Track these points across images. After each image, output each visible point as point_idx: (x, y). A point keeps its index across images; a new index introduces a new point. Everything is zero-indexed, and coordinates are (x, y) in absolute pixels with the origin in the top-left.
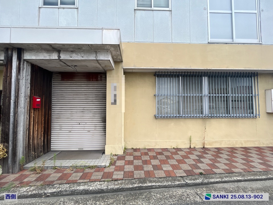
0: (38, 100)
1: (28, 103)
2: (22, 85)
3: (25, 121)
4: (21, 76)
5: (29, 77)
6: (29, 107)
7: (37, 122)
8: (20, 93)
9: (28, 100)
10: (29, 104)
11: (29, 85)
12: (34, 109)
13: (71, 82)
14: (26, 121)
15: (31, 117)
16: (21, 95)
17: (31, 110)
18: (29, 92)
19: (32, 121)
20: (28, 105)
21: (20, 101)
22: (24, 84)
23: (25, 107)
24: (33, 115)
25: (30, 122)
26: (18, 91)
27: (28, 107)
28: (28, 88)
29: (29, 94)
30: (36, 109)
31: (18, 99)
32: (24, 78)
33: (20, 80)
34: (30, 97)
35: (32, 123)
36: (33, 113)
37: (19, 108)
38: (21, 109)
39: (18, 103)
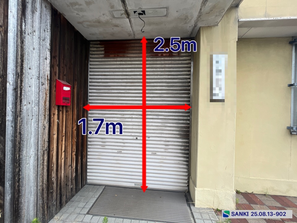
0: (66, 89)
1: (46, 94)
2: (32, 49)
3: (40, 134)
4: (29, 27)
5: (48, 35)
6: (48, 103)
7: (64, 135)
8: (25, 65)
9: (47, 86)
10: (48, 95)
11: (48, 54)
12: (59, 107)
13: (121, 59)
14: (43, 134)
15: (52, 125)
16: (30, 71)
17: (53, 109)
18: (48, 69)
19: (55, 132)
20: (46, 98)
21: (27, 86)
22: (36, 46)
23: (39, 101)
24: (56, 120)
25: (51, 134)
26: (22, 61)
27: (45, 103)
28: (46, 59)
29: (49, 73)
30: (63, 106)
31: (21, 81)
32: (37, 33)
33: (25, 33)
34: (51, 81)
35: (55, 136)
36: (56, 117)
37: (24, 102)
38: (29, 106)
39: (23, 91)
